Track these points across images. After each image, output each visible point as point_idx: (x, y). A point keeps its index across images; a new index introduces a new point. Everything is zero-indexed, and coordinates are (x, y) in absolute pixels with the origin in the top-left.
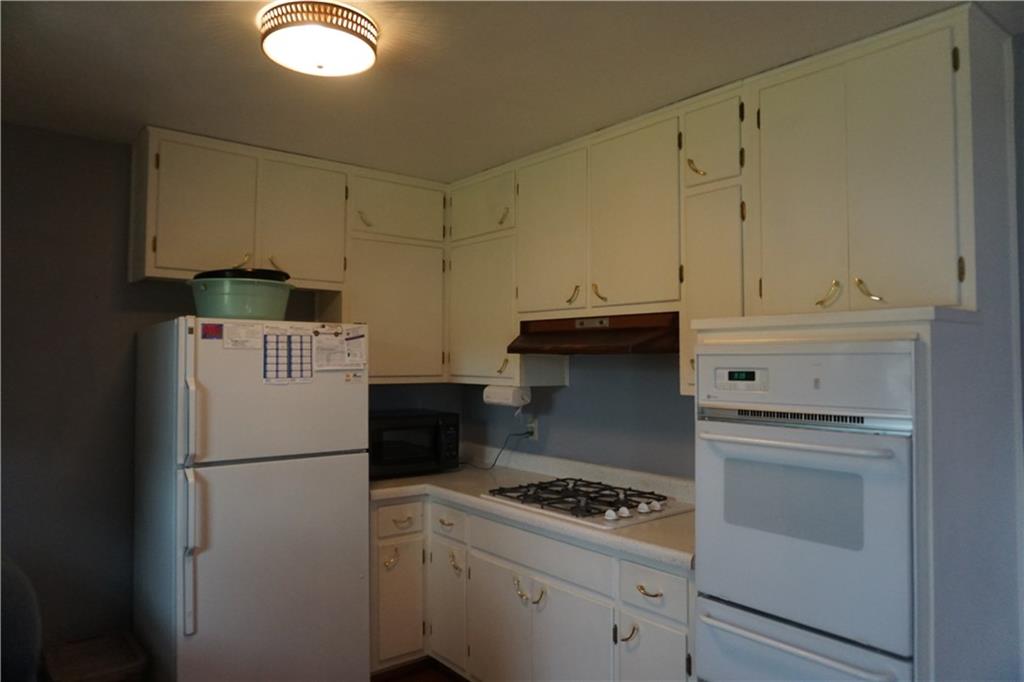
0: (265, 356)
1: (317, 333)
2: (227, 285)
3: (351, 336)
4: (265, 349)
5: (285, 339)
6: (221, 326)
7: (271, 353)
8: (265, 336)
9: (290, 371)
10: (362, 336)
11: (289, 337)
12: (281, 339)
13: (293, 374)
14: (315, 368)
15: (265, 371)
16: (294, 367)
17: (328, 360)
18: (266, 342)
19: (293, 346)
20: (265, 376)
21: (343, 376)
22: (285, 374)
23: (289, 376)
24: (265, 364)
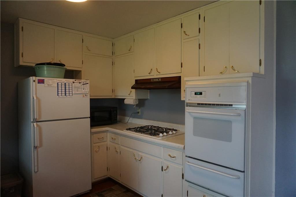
0: (58, 89)
1: (74, 82)
2: (45, 67)
3: (84, 83)
4: (58, 87)
5: (64, 84)
6: (44, 80)
7: (60, 88)
8: (58, 83)
9: (65, 94)
10: (88, 84)
11: (65, 83)
12: (63, 84)
13: (67, 95)
14: (73, 93)
15: (58, 94)
16: (67, 92)
17: (77, 91)
18: (58, 85)
19: (66, 86)
20: (58, 95)
21: (82, 95)
22: (64, 95)
23: (65, 95)
24: (58, 91)
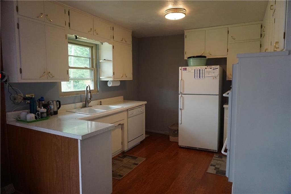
0: (195, 74)
1: (206, 68)
2: (191, 60)
3: (215, 68)
4: (195, 72)
5: (199, 70)
6: (186, 68)
7: (196, 73)
8: (195, 70)
9: (200, 77)
10: (217, 68)
11: (200, 70)
12: (198, 70)
13: (201, 77)
14: (205, 76)
15: (195, 77)
16: (201, 76)
17: (209, 74)
18: (195, 71)
19: (201, 71)
20: (195, 78)
21: (212, 77)
22: (199, 77)
23: (200, 78)
